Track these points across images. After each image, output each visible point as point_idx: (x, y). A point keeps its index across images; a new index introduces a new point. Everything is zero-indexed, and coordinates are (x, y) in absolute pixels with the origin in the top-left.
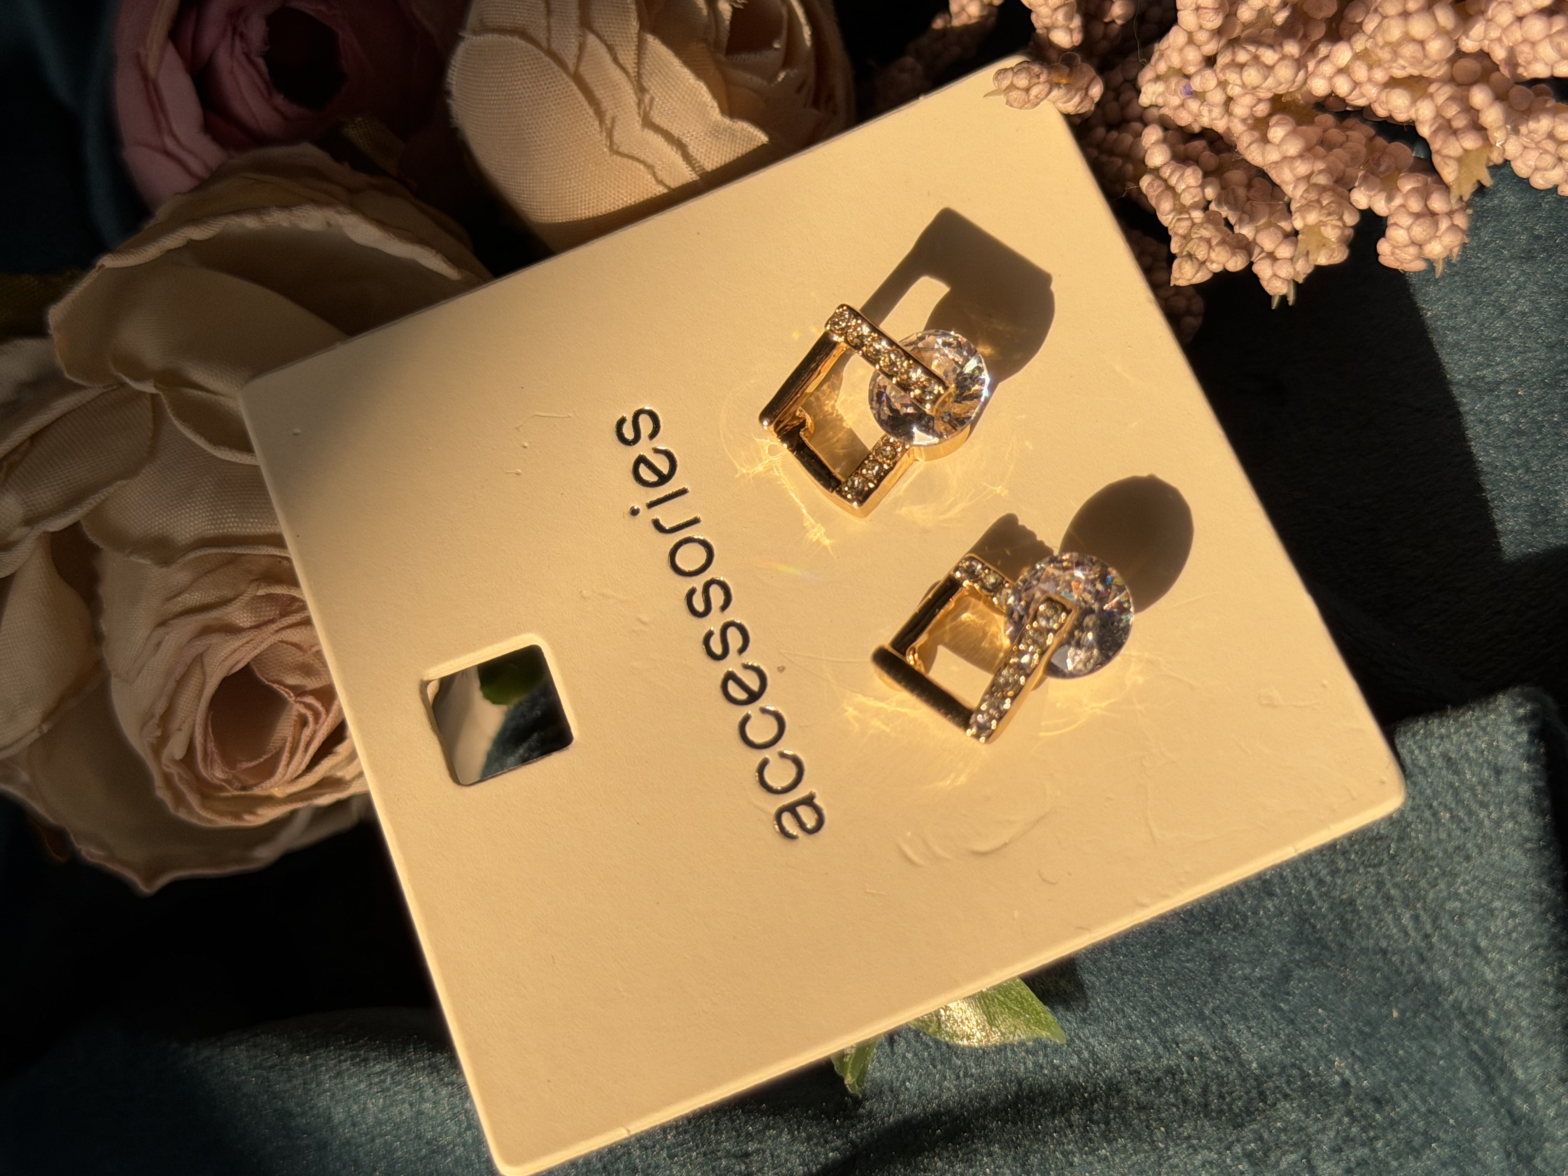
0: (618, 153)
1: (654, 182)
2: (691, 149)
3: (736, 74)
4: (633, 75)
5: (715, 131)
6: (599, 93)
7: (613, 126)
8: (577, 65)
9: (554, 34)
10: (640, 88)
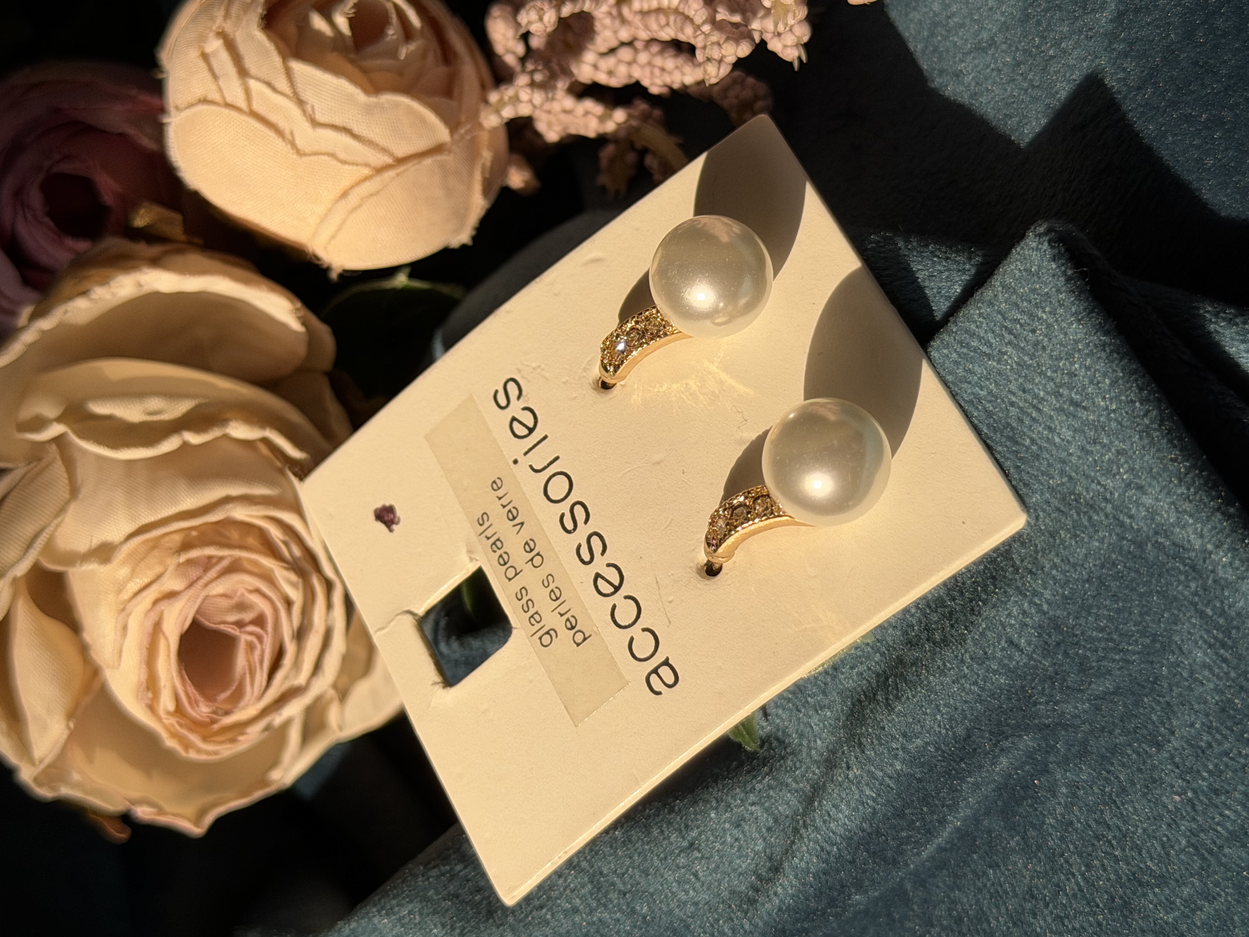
0: (305, 155)
1: (339, 164)
2: (355, 130)
3: (369, 63)
4: (292, 95)
5: (368, 110)
6: (273, 118)
7: (293, 138)
8: (249, 105)
9: (225, 92)
10: (301, 102)
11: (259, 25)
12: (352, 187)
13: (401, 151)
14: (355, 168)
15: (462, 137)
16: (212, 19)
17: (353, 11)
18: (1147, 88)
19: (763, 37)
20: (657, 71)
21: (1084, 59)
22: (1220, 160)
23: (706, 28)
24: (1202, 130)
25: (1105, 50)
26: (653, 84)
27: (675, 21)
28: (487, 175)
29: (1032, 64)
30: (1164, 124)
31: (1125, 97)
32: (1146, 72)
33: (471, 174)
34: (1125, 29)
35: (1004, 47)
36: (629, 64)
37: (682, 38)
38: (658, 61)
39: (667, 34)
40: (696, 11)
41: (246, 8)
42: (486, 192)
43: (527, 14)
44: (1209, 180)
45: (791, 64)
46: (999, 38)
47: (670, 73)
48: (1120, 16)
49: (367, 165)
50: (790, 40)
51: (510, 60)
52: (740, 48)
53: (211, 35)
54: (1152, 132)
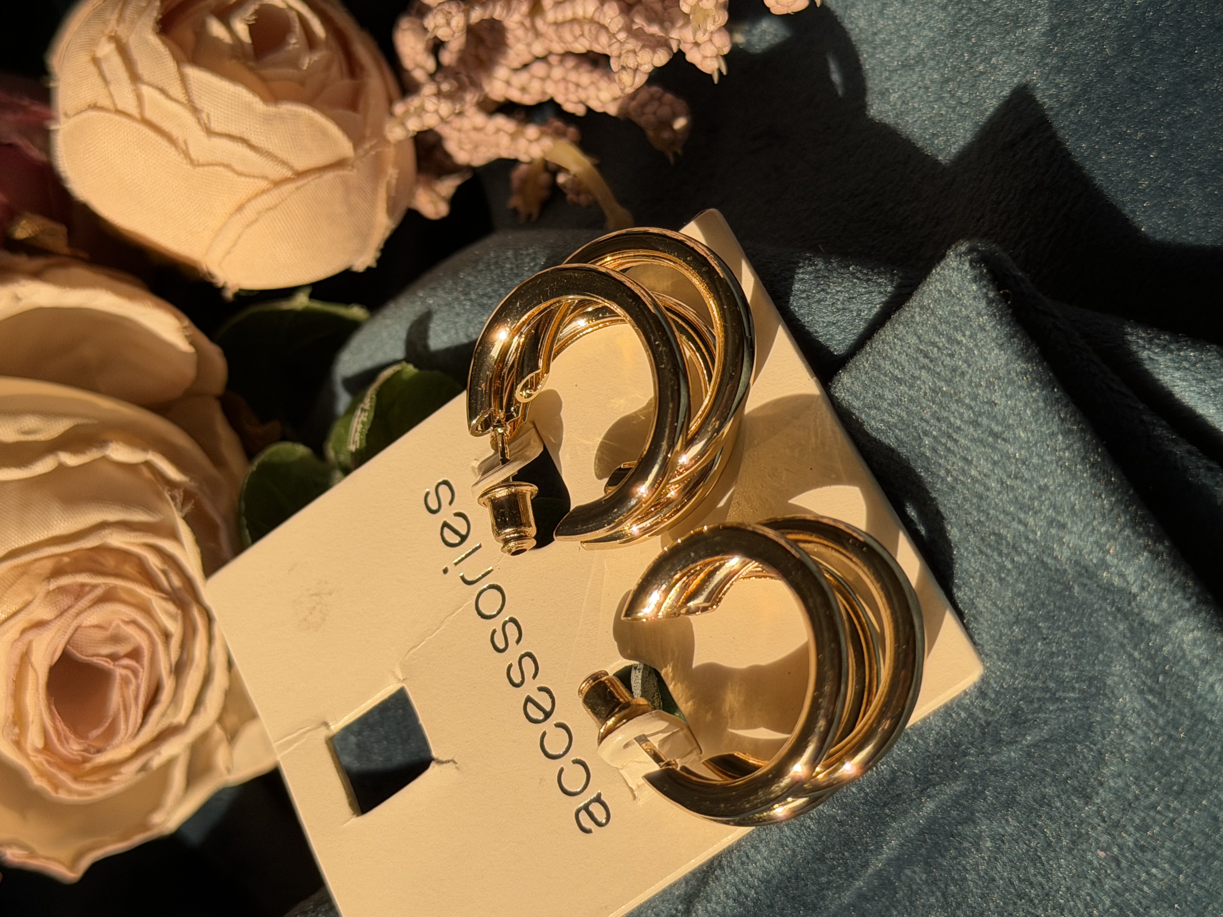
0: (199, 165)
1: (236, 176)
2: (254, 140)
3: (269, 72)
4: (186, 102)
5: (267, 119)
6: (166, 126)
7: (187, 148)
8: (142, 112)
9: (116, 97)
10: (195, 110)
11: (154, 30)
12: (249, 200)
13: (301, 164)
14: (252, 180)
15: (367, 152)
16: (105, 23)
17: (254, 17)
18: (1081, 105)
19: (682, 48)
20: (572, 87)
21: (1015, 75)
22: (1156, 181)
23: (622, 36)
24: (1137, 149)
25: (1037, 65)
26: (567, 100)
27: (590, 30)
28: (393, 194)
29: (961, 80)
30: (1098, 143)
31: (1057, 114)
32: (1079, 88)
33: (375, 191)
34: (1058, 43)
35: (932, 63)
36: (543, 79)
37: (598, 48)
38: (573, 76)
39: (580, 47)
40: (612, 19)
41: (141, 12)
42: (391, 211)
43: (434, 18)
44: (1144, 202)
45: (710, 76)
46: (927, 54)
47: (585, 88)
48: (1052, 30)
49: (265, 178)
50: (709, 50)
51: (419, 75)
52: (656, 56)
53: (104, 40)
54: (1086, 150)
